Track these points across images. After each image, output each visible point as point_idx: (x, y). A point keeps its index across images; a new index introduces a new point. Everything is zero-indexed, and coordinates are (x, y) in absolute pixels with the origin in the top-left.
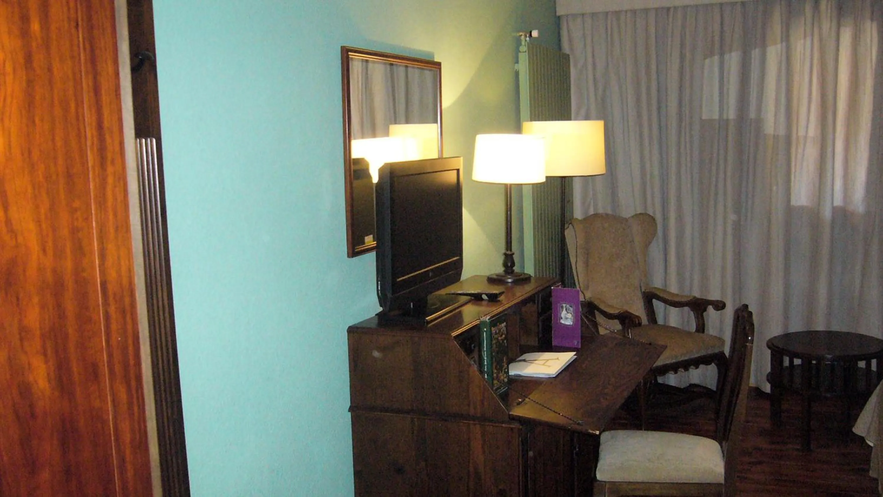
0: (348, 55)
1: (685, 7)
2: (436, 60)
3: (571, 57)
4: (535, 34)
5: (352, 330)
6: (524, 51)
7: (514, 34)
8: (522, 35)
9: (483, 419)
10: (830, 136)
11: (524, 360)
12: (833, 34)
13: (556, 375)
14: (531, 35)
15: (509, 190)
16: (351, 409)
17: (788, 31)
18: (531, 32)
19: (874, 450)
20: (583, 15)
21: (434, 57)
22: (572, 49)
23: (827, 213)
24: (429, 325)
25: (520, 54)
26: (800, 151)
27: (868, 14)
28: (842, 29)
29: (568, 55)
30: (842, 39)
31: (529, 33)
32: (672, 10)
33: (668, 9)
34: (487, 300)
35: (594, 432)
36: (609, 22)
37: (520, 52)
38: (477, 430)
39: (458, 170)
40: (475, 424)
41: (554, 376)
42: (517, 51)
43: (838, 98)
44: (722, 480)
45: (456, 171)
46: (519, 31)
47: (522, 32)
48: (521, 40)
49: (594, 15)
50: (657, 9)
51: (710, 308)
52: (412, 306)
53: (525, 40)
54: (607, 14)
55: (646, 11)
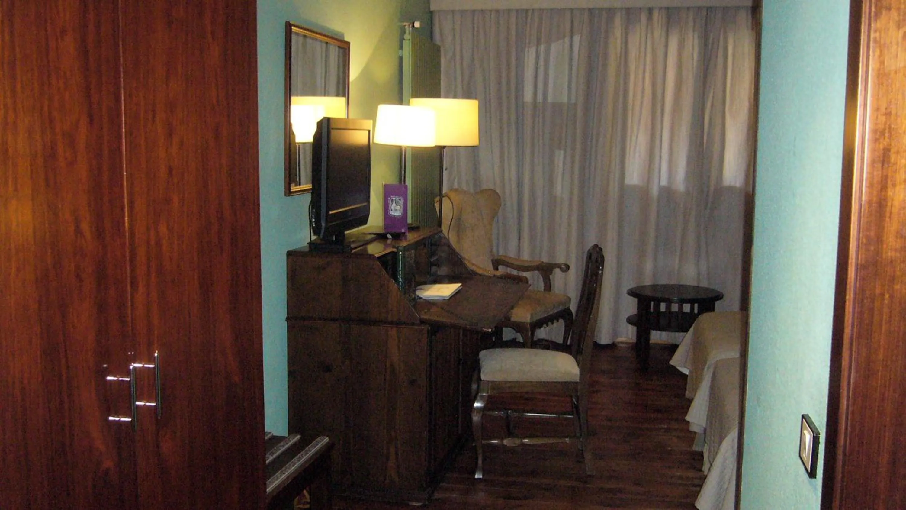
0: (291, 29)
1: (541, 10)
2: (346, 39)
3: (442, 49)
4: (417, 25)
5: (290, 254)
6: (408, 39)
7: (400, 24)
8: (406, 25)
9: (398, 324)
10: (659, 127)
11: (421, 289)
12: (663, 40)
13: (449, 297)
14: (413, 26)
15: (403, 154)
16: (288, 319)
17: (627, 34)
18: (413, 23)
19: (689, 378)
20: (453, 12)
21: (344, 38)
22: (442, 40)
23: (655, 191)
24: (354, 251)
25: (404, 41)
26: (634, 138)
27: (691, 24)
28: (670, 38)
29: (440, 47)
30: (670, 43)
31: (412, 25)
32: (530, 13)
33: (527, 11)
34: (390, 239)
35: (487, 330)
36: (476, 18)
37: (404, 39)
38: (393, 332)
39: (369, 131)
40: (392, 328)
41: (448, 298)
42: (402, 39)
43: (666, 93)
44: (577, 379)
45: (367, 132)
46: (403, 22)
47: (407, 22)
48: (405, 29)
49: (463, 12)
50: (517, 11)
51: (557, 271)
52: (334, 239)
53: (408, 29)
54: (474, 11)
55: (509, 11)
